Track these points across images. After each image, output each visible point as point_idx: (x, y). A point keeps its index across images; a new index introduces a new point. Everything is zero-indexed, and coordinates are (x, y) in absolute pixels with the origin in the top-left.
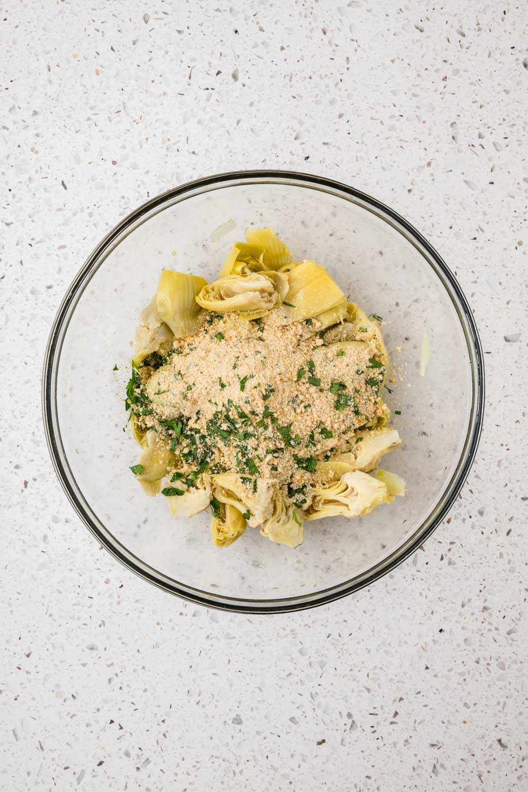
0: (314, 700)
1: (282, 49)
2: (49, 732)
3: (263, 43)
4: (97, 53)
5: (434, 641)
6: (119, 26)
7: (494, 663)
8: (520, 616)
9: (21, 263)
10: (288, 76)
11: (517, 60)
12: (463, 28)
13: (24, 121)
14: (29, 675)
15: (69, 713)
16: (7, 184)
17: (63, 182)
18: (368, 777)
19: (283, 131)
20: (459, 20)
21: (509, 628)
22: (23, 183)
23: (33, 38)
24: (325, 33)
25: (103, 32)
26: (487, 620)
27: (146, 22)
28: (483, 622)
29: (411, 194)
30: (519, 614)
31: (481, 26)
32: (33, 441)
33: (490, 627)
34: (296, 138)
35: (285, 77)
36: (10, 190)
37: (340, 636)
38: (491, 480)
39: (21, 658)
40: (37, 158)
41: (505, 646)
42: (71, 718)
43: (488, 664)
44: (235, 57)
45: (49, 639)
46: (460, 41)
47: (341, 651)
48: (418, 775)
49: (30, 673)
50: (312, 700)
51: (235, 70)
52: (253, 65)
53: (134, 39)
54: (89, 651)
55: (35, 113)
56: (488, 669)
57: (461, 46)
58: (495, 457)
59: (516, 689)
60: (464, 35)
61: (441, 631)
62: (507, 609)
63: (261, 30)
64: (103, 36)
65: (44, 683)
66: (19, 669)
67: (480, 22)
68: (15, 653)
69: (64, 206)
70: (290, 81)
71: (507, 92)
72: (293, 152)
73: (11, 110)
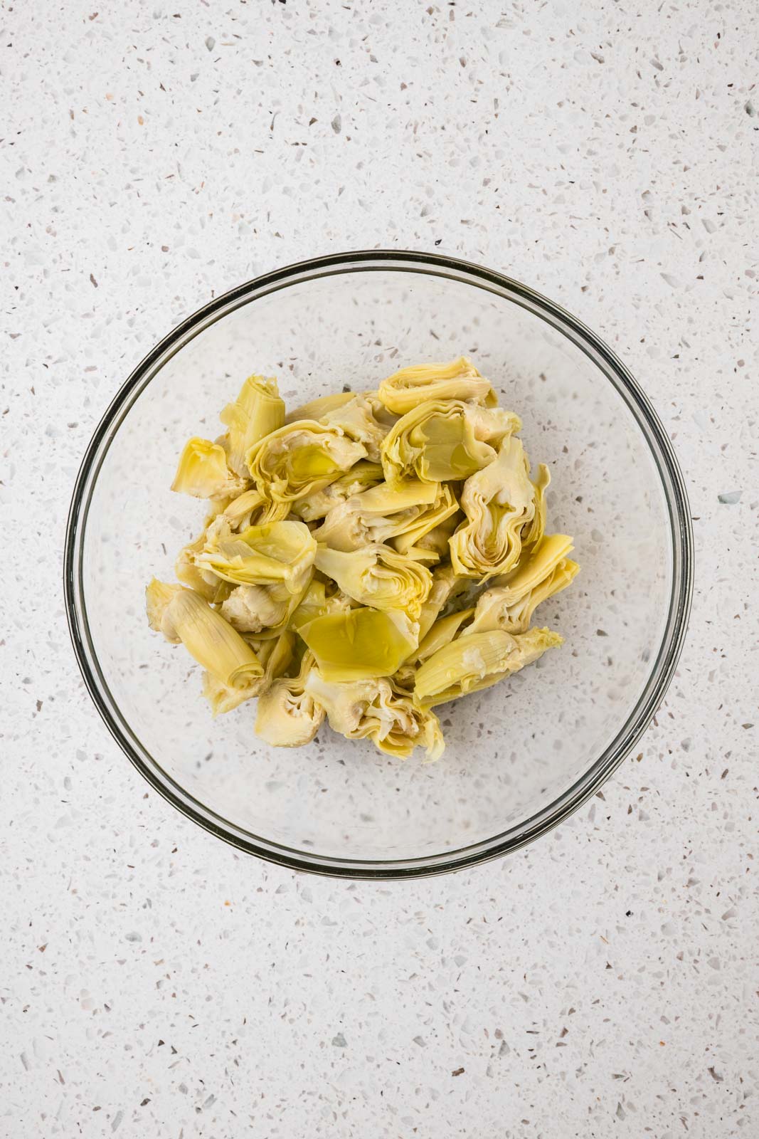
0: (448, 1012)
1: (403, 87)
2: (72, 1057)
3: (375, 79)
4: (140, 92)
5: (618, 928)
6: (171, 54)
7: (703, 959)
8: (741, 893)
9: (33, 391)
10: (411, 125)
11: (736, 102)
12: (659, 57)
13: (37, 190)
14: (44, 976)
15: (100, 1031)
16: (12, 278)
17: (92, 277)
18: (525, 1121)
19: (404, 203)
20: (655, 46)
21: (725, 910)
22: (35, 277)
23: (49, 72)
24: (463, 64)
25: (148, 63)
26: (694, 898)
27: (210, 49)
28: (688, 902)
29: (586, 293)
30: (740, 889)
31: (685, 54)
32: (49, 643)
33: (697, 908)
34: (422, 215)
35: (406, 127)
36: (17, 288)
37: (485, 921)
38: (699, 699)
39: (32, 953)
40: (55, 243)
41: (720, 935)
42: (103, 1037)
43: (696, 961)
44: (336, 100)
45: (71, 925)
46: (655, 76)
47: (486, 943)
48: (595, 1118)
49: (45, 974)
50: (445, 1012)
51: (336, 118)
52: (361, 110)
53: (193, 73)
54: (129, 942)
55: (53, 178)
56: (695, 968)
57: (657, 82)
58: (706, 666)
59: (734, 997)
60: (661, 68)
61: (628, 914)
62: (722, 883)
63: (374, 60)
64: (149, 68)
65: (65, 988)
66: (30, 967)
67: (684, 49)
68: (23, 946)
69: (94, 310)
70: (415, 132)
71: (722, 148)
72: (419, 234)
73: (17, 174)
